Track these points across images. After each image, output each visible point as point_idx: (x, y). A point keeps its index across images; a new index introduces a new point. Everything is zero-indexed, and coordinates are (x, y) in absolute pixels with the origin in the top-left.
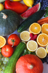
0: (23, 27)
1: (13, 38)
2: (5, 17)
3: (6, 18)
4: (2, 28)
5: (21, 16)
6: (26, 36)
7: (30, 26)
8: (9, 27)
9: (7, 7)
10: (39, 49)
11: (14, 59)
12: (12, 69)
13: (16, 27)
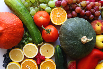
0: (58, 54)
1: (53, 34)
2: (84, 39)
3: (82, 39)
4: (71, 27)
5: (74, 61)
6: (47, 51)
7: (54, 64)
8: (67, 36)
9: (96, 52)
10: (22, 55)
11: (27, 21)
12: (17, 10)
13: (63, 47)
